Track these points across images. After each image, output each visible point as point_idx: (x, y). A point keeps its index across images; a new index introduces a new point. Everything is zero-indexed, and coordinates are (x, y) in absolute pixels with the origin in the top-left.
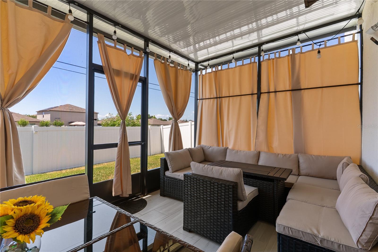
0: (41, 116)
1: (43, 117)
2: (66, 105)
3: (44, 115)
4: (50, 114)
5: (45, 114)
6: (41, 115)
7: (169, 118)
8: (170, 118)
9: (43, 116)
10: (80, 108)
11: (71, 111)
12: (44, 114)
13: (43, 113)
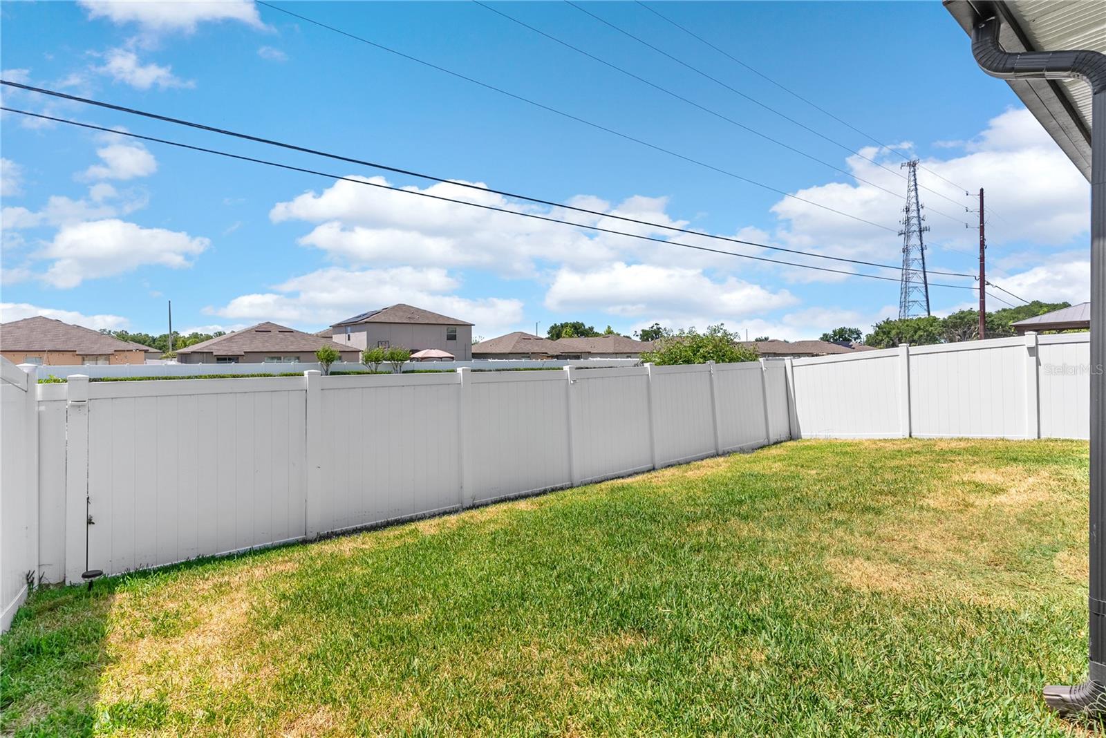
0: (344, 336)
1: (349, 339)
2: (397, 305)
3: (351, 334)
4: (366, 332)
5: (354, 332)
6: (342, 335)
7: (641, 333)
8: (646, 331)
9: (349, 336)
10: (430, 312)
11: (412, 322)
12: (351, 332)
13: (349, 329)
